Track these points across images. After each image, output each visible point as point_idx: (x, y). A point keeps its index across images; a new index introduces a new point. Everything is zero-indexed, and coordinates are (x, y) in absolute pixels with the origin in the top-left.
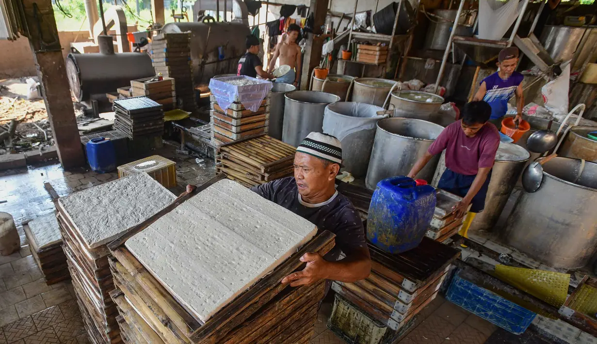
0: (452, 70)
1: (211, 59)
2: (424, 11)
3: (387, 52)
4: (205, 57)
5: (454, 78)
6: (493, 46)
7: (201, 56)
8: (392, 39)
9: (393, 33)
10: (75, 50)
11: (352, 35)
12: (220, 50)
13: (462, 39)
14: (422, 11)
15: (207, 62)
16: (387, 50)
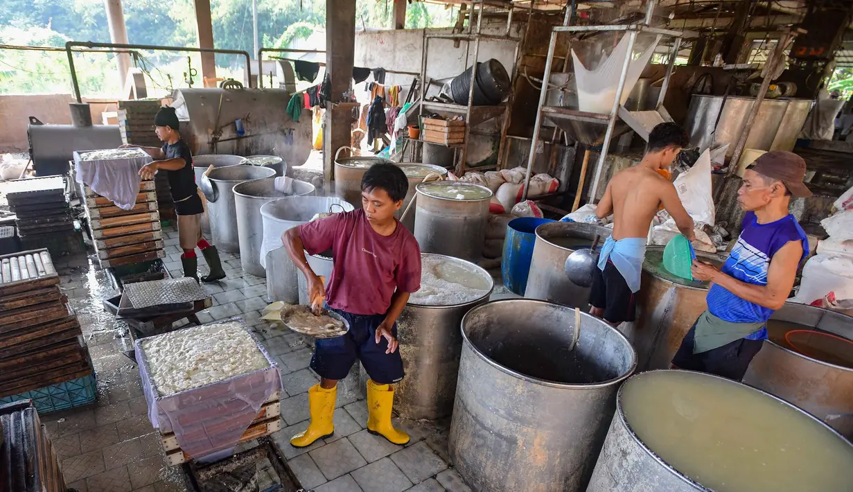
0: (566, 156)
1: (226, 134)
2: (525, 75)
3: (464, 128)
4: (218, 131)
5: (568, 165)
6: (592, 120)
7: (211, 131)
8: (469, 111)
9: (470, 103)
10: (34, 121)
11: (424, 105)
12: (238, 123)
13: (553, 111)
14: (523, 74)
15: (221, 138)
16: (465, 125)
